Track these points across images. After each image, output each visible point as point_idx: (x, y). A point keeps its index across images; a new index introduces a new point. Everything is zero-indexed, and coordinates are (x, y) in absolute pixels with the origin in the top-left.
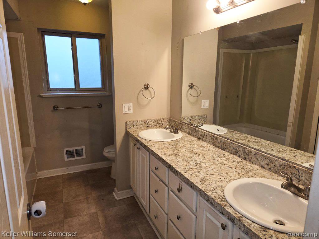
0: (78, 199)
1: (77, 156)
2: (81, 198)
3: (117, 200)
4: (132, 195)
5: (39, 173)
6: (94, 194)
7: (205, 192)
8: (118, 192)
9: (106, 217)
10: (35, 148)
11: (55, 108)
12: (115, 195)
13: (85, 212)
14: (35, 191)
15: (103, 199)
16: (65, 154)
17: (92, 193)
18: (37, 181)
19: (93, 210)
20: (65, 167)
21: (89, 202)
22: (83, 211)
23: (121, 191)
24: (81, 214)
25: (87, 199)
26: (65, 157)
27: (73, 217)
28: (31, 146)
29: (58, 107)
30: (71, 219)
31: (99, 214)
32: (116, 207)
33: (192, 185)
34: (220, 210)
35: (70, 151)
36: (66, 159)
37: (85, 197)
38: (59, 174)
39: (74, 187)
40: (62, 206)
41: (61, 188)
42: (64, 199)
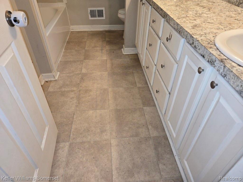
0: (96, 49)
2: (98, 48)
3: (123, 54)
4: (136, 53)
5: (72, 27)
6: (108, 47)
7: (192, 35)
8: (125, 48)
9: (112, 64)
10: (66, 4)
12: (123, 51)
13: (99, 58)
14: (68, 39)
15: (113, 52)
16: (89, 13)
17: (107, 46)
18: (70, 32)
19: (105, 58)
21: (103, 52)
22: (98, 57)
23: (127, 48)
24: (96, 59)
25: (102, 50)
27: (90, 59)
28: (64, 1)
30: (88, 60)
31: (109, 61)
32: (122, 59)
33: (181, 29)
34: (202, 53)
35: (93, 11)
36: (90, 18)
37: (101, 49)
38: (86, 30)
39: (94, 41)
40: (84, 51)
41: (86, 40)
42: (86, 47)
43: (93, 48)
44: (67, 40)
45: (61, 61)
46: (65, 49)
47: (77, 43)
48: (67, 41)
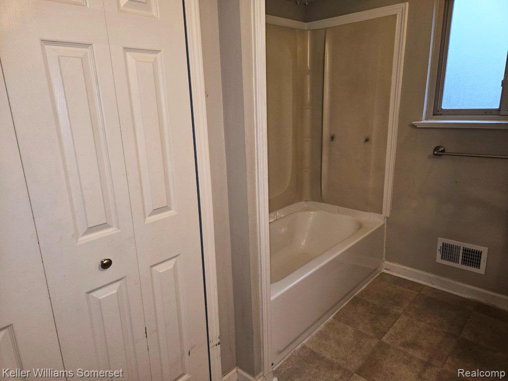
0: (411, 352)
1: (465, 262)
2: (418, 355)
5: (387, 264)
10: (387, 218)
11: (439, 152)
14: (358, 294)
16: (439, 248)
18: (379, 272)
20: (433, 273)
21: (426, 375)
25: (427, 365)
26: (439, 255)
28: (383, 213)
29: (443, 151)
35: (451, 247)
36: (439, 260)
37: (426, 360)
38: (420, 282)
39: (423, 323)
40: (373, 345)
41: (401, 311)
42: (386, 335)
43: (406, 345)
44: (356, 294)
45: (304, 347)
46: (338, 318)
47: (375, 312)
48: (355, 297)
